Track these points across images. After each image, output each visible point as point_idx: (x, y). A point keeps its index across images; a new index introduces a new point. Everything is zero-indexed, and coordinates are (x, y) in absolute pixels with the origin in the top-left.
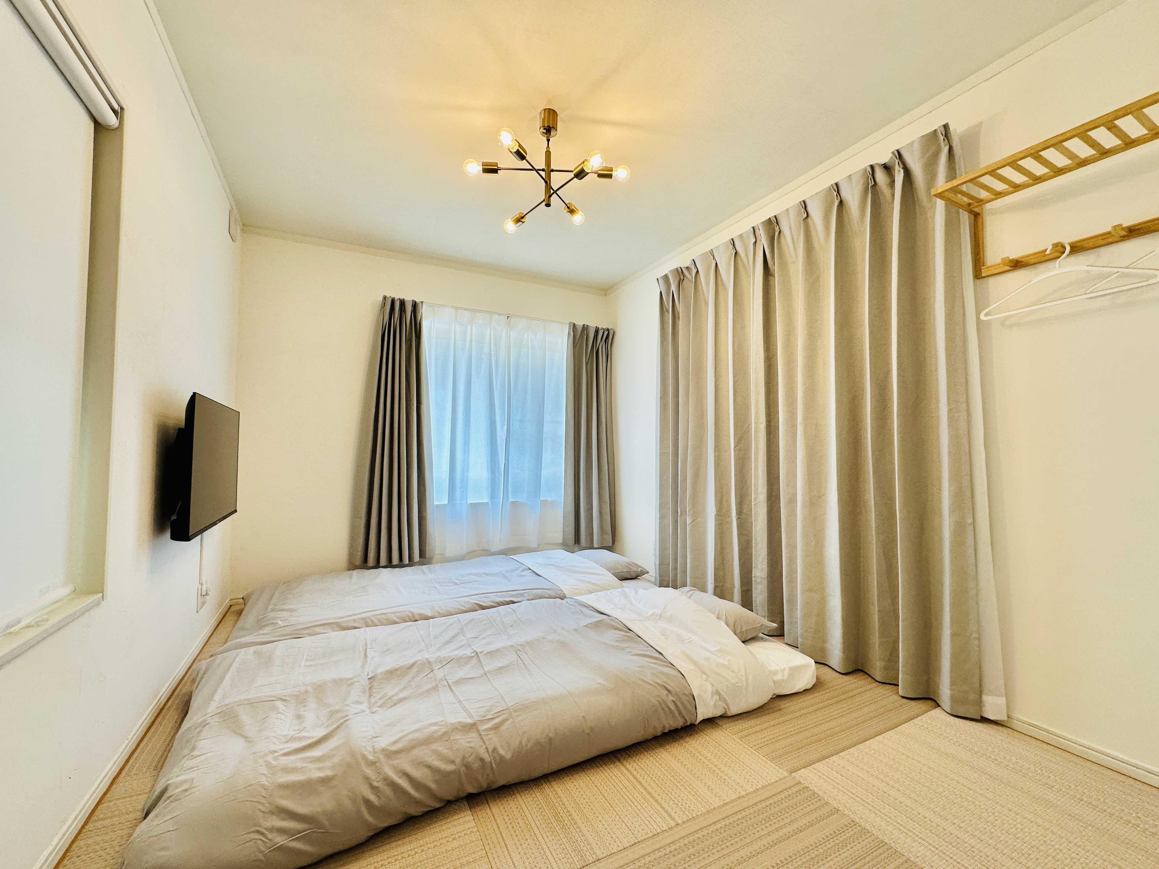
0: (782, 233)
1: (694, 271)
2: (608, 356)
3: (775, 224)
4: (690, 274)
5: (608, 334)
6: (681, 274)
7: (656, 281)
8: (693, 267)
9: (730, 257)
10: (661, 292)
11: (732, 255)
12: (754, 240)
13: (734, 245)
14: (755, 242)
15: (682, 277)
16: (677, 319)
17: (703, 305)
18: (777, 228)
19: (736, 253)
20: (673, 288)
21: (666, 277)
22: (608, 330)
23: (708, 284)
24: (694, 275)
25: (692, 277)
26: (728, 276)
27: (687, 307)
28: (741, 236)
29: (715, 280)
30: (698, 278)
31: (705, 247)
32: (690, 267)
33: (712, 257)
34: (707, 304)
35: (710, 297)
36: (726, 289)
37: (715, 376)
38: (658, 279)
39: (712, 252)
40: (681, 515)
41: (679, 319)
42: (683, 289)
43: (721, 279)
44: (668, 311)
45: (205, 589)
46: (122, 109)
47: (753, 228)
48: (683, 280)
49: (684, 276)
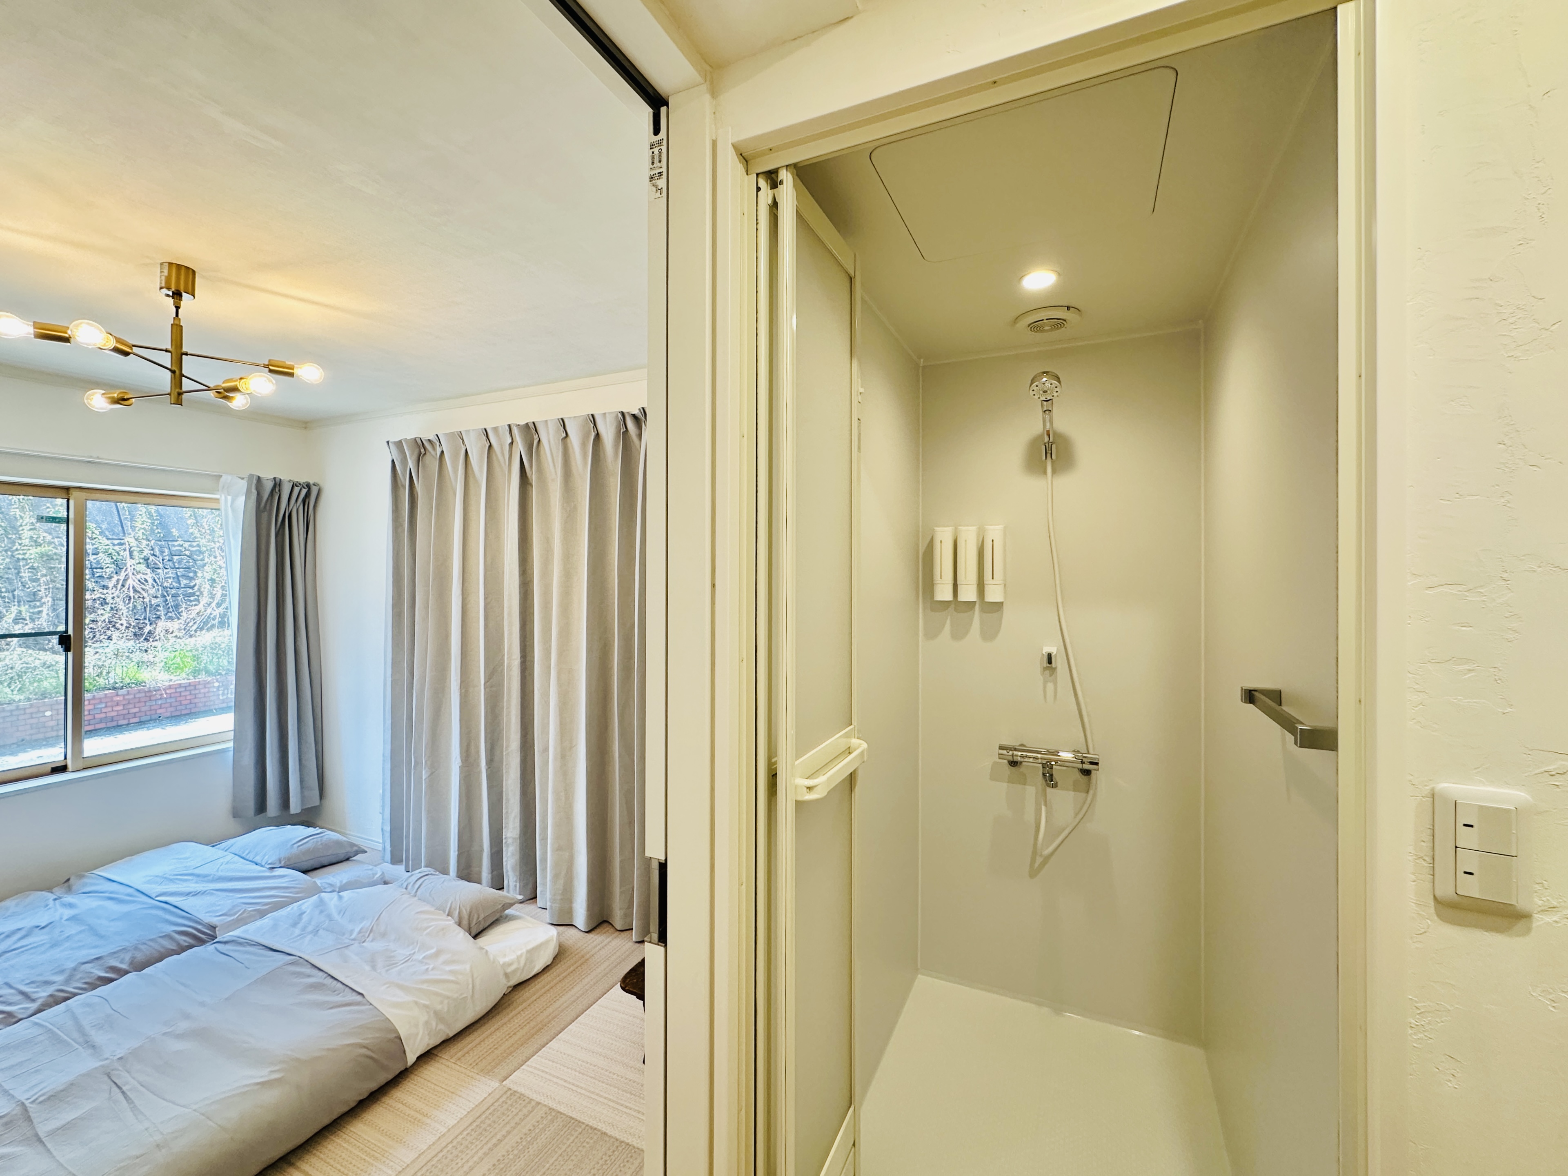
0: (541, 443)
1: (438, 448)
3: (534, 432)
4: (433, 448)
6: (421, 447)
7: (386, 444)
8: (436, 443)
9: (482, 447)
10: (393, 461)
11: (485, 445)
12: (510, 441)
13: (487, 436)
14: (512, 443)
15: (423, 450)
16: (416, 499)
17: (450, 495)
18: (536, 437)
19: (490, 446)
20: (411, 464)
21: (400, 445)
22: (308, 486)
23: (455, 471)
25: (437, 454)
26: (481, 467)
27: (429, 490)
28: (495, 429)
29: (464, 470)
30: (443, 457)
31: (453, 427)
32: (433, 441)
33: (461, 441)
34: (454, 494)
35: (458, 488)
36: (477, 485)
38: (388, 443)
39: (460, 435)
40: (416, 767)
41: (418, 500)
42: (424, 466)
43: (472, 470)
47: (509, 426)
48: (425, 454)
49: (425, 450)
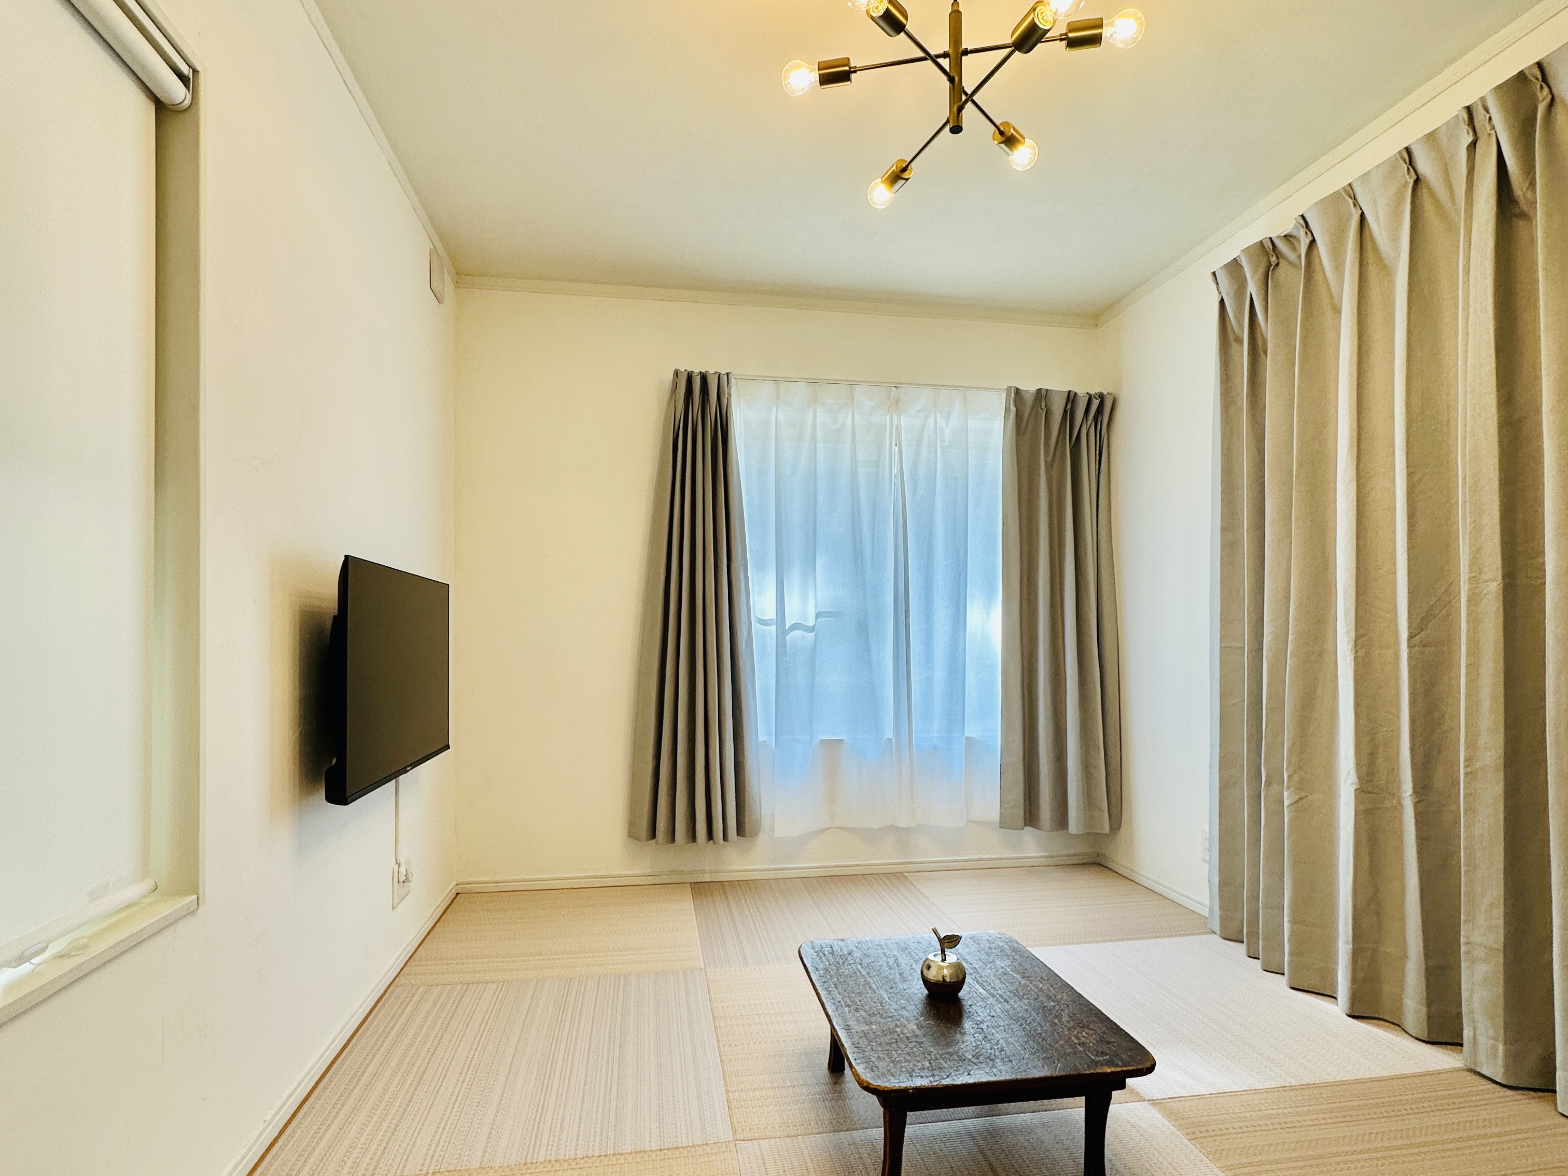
0: (1558, 103)
1: (1304, 241)
2: (1102, 450)
3: (1539, 83)
4: (1294, 249)
5: (1101, 405)
6: (1272, 253)
7: (1210, 278)
8: (1302, 233)
9: (1400, 194)
10: (1222, 302)
11: (1405, 186)
12: (1470, 138)
13: (1411, 163)
15: (1273, 259)
16: (1262, 353)
17: (1329, 313)
18: (1543, 96)
19: (1417, 181)
20: (1253, 287)
21: (1234, 266)
22: (1101, 396)
23: (1339, 267)
24: (1303, 252)
25: (1299, 257)
26: (1395, 238)
27: (1286, 325)
28: (1431, 137)
29: (1357, 255)
30: (1315, 253)
31: (1334, 182)
32: (1295, 233)
33: (1351, 202)
34: (1337, 311)
35: (1345, 295)
36: (1387, 270)
37: (1358, 477)
38: (1214, 274)
39: (1350, 191)
40: (1268, 783)
41: (1266, 353)
42: (1276, 286)
43: (1376, 249)
44: (1239, 340)
45: (405, 873)
46: (195, 72)
47: (1469, 109)
48: (1277, 264)
49: (1277, 258)
